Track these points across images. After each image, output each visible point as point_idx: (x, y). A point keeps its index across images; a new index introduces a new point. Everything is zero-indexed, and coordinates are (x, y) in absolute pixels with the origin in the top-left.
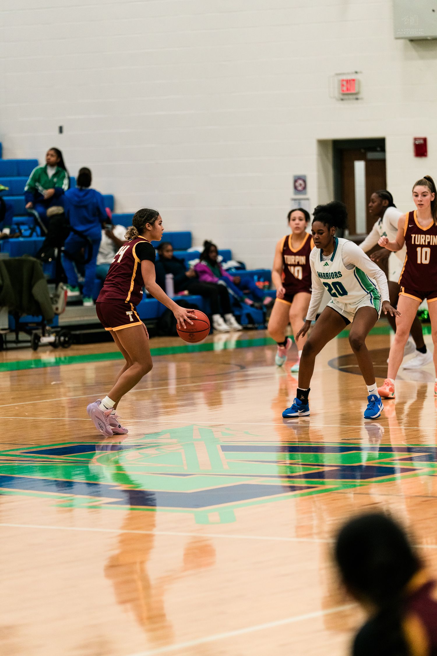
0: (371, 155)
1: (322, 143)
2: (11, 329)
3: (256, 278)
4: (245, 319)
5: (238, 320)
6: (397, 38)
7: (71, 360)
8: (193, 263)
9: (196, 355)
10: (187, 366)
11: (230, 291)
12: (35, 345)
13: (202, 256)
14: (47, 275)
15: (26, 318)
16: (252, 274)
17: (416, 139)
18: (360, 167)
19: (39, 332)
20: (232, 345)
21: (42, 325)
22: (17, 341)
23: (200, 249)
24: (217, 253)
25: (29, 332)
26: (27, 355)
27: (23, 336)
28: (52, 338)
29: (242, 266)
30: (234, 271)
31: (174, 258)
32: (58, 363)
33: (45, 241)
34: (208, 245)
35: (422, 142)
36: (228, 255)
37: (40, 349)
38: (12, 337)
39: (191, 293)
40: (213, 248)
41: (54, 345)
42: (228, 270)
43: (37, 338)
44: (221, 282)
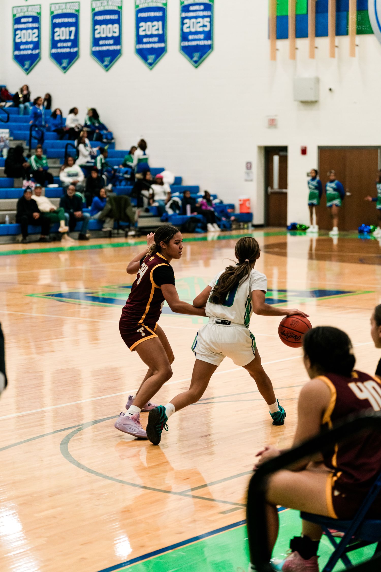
0: (282, 153)
1: (260, 147)
2: (114, 228)
3: (227, 208)
4: (222, 226)
5: (219, 226)
6: (295, 100)
7: (141, 243)
8: (200, 200)
9: (199, 242)
10: (195, 247)
11: (216, 214)
12: (126, 236)
13: (204, 197)
14: (133, 204)
15: (122, 223)
16: (226, 206)
17: (302, 147)
18: (276, 159)
19: (127, 230)
20: (215, 238)
21: (129, 227)
22: (118, 234)
23: (203, 194)
24: (210, 196)
25: (123, 230)
26: (122, 240)
27: (121, 231)
28: (132, 233)
29: (221, 202)
30: (218, 205)
31: (191, 198)
32: (136, 244)
33: (133, 189)
34: (206, 192)
35: (304, 148)
36: (215, 197)
37: (128, 238)
38: (116, 231)
39: (199, 213)
40: (207, 194)
41: (134, 236)
42: (215, 204)
43: (127, 233)
44: (212, 209)
